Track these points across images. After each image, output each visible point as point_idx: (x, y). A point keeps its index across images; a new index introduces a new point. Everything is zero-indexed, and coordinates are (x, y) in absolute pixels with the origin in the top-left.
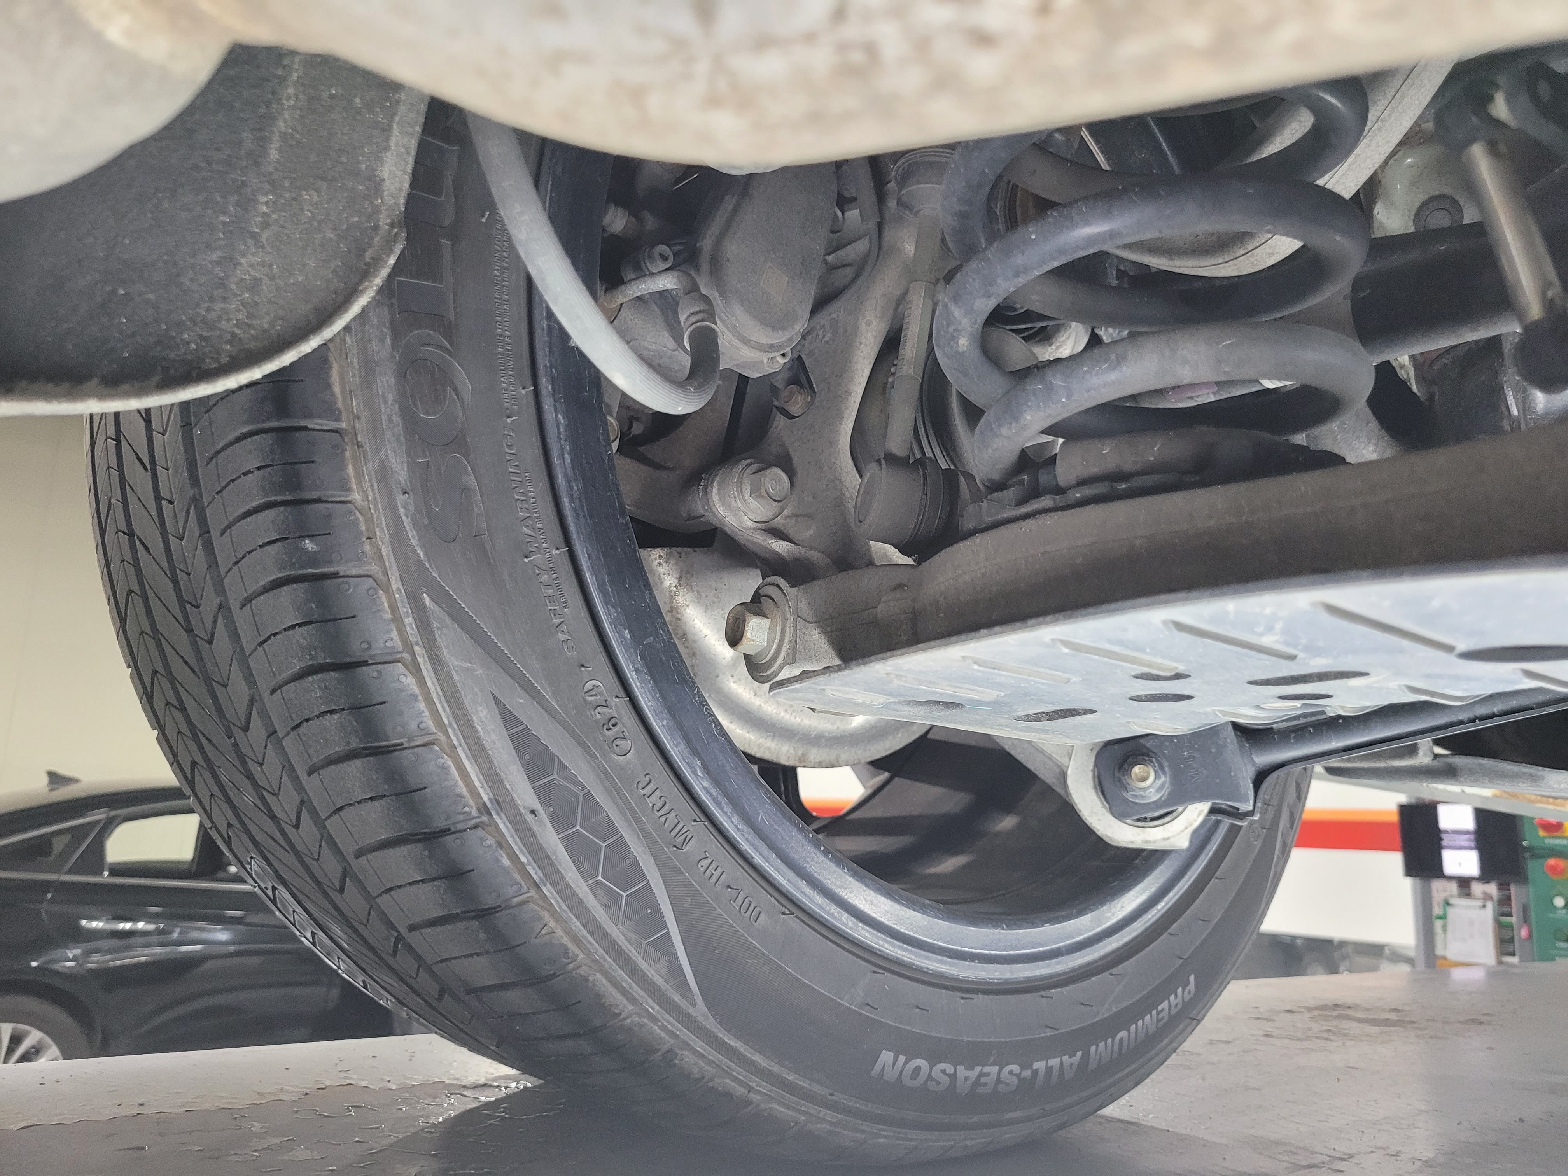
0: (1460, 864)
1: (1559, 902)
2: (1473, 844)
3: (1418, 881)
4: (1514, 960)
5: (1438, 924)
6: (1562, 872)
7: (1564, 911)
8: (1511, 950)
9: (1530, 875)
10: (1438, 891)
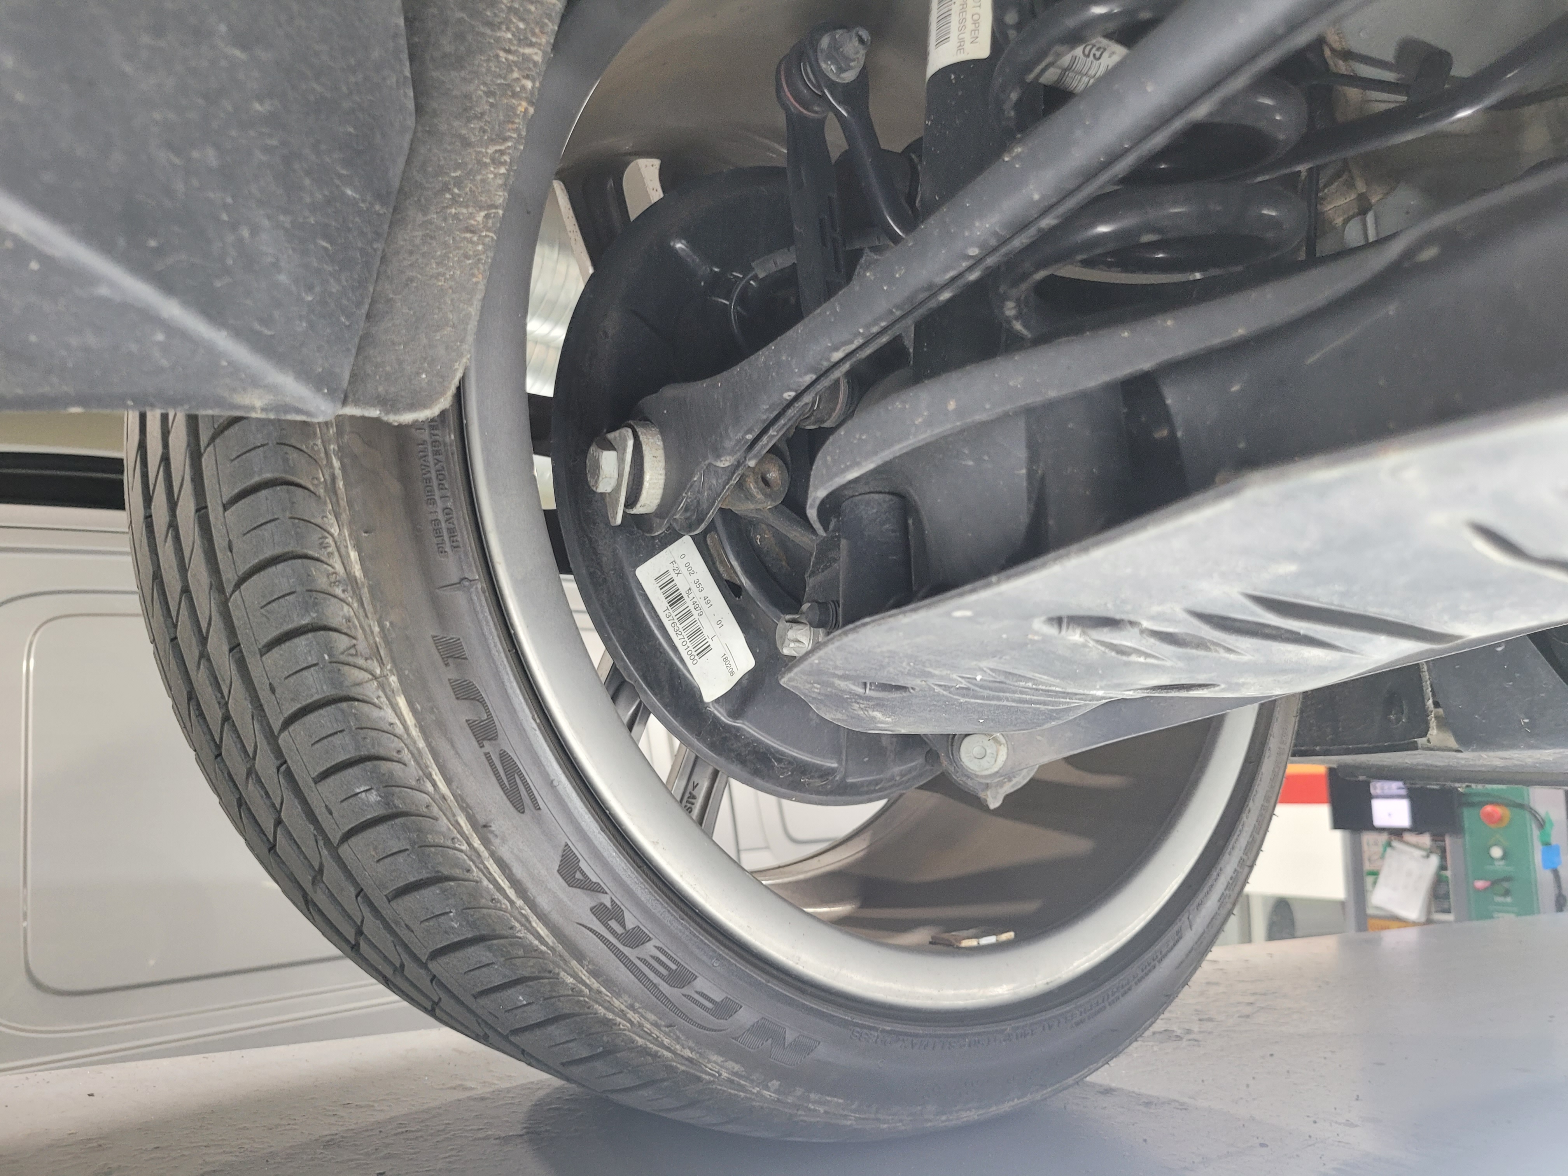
0: (1390, 815)
1: (1496, 852)
2: (1403, 792)
3: (1347, 833)
4: (1450, 917)
5: (1369, 880)
6: (1500, 819)
7: (1502, 863)
8: (1446, 906)
9: (1467, 824)
10: (1368, 844)
